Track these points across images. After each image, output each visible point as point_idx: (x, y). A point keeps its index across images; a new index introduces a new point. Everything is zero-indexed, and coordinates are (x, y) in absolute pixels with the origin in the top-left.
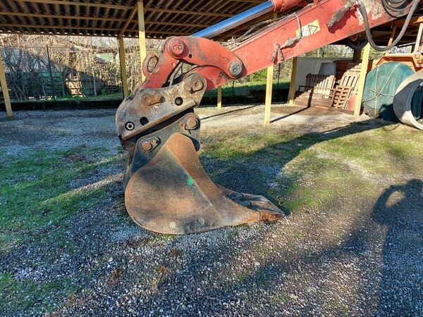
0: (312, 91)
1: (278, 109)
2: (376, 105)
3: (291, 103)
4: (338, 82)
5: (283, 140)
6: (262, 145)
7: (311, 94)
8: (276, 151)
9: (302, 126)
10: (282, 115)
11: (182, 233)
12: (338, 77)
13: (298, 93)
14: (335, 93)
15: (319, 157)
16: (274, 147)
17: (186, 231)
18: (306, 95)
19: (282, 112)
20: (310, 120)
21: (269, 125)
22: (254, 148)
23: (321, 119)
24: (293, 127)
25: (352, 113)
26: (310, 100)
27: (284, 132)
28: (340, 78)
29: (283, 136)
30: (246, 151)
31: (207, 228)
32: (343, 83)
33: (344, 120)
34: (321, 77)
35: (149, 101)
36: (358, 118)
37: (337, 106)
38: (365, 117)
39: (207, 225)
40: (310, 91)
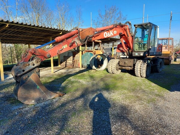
0: (66, 61)
1: (55, 68)
2: (86, 65)
3: (59, 66)
4: (74, 58)
5: (60, 77)
6: (53, 79)
7: (66, 63)
8: (58, 81)
9: (65, 73)
10: (57, 70)
11: (36, 103)
12: (74, 57)
13: (61, 63)
14: (74, 62)
15: (72, 80)
16: (57, 79)
17: (37, 102)
18: (64, 63)
19: (57, 69)
20: (67, 71)
21: (53, 73)
22: (51, 80)
23: (70, 70)
24: (62, 73)
25: (80, 68)
26: (66, 64)
27: (59, 75)
28: (75, 57)
29: (59, 76)
30: (48, 82)
31: (44, 101)
32: (76, 58)
33: (77, 70)
34: (68, 57)
35: (25, 65)
36: (81, 69)
37: (75, 66)
38: (83, 69)
39: (43, 100)
40: (65, 62)
